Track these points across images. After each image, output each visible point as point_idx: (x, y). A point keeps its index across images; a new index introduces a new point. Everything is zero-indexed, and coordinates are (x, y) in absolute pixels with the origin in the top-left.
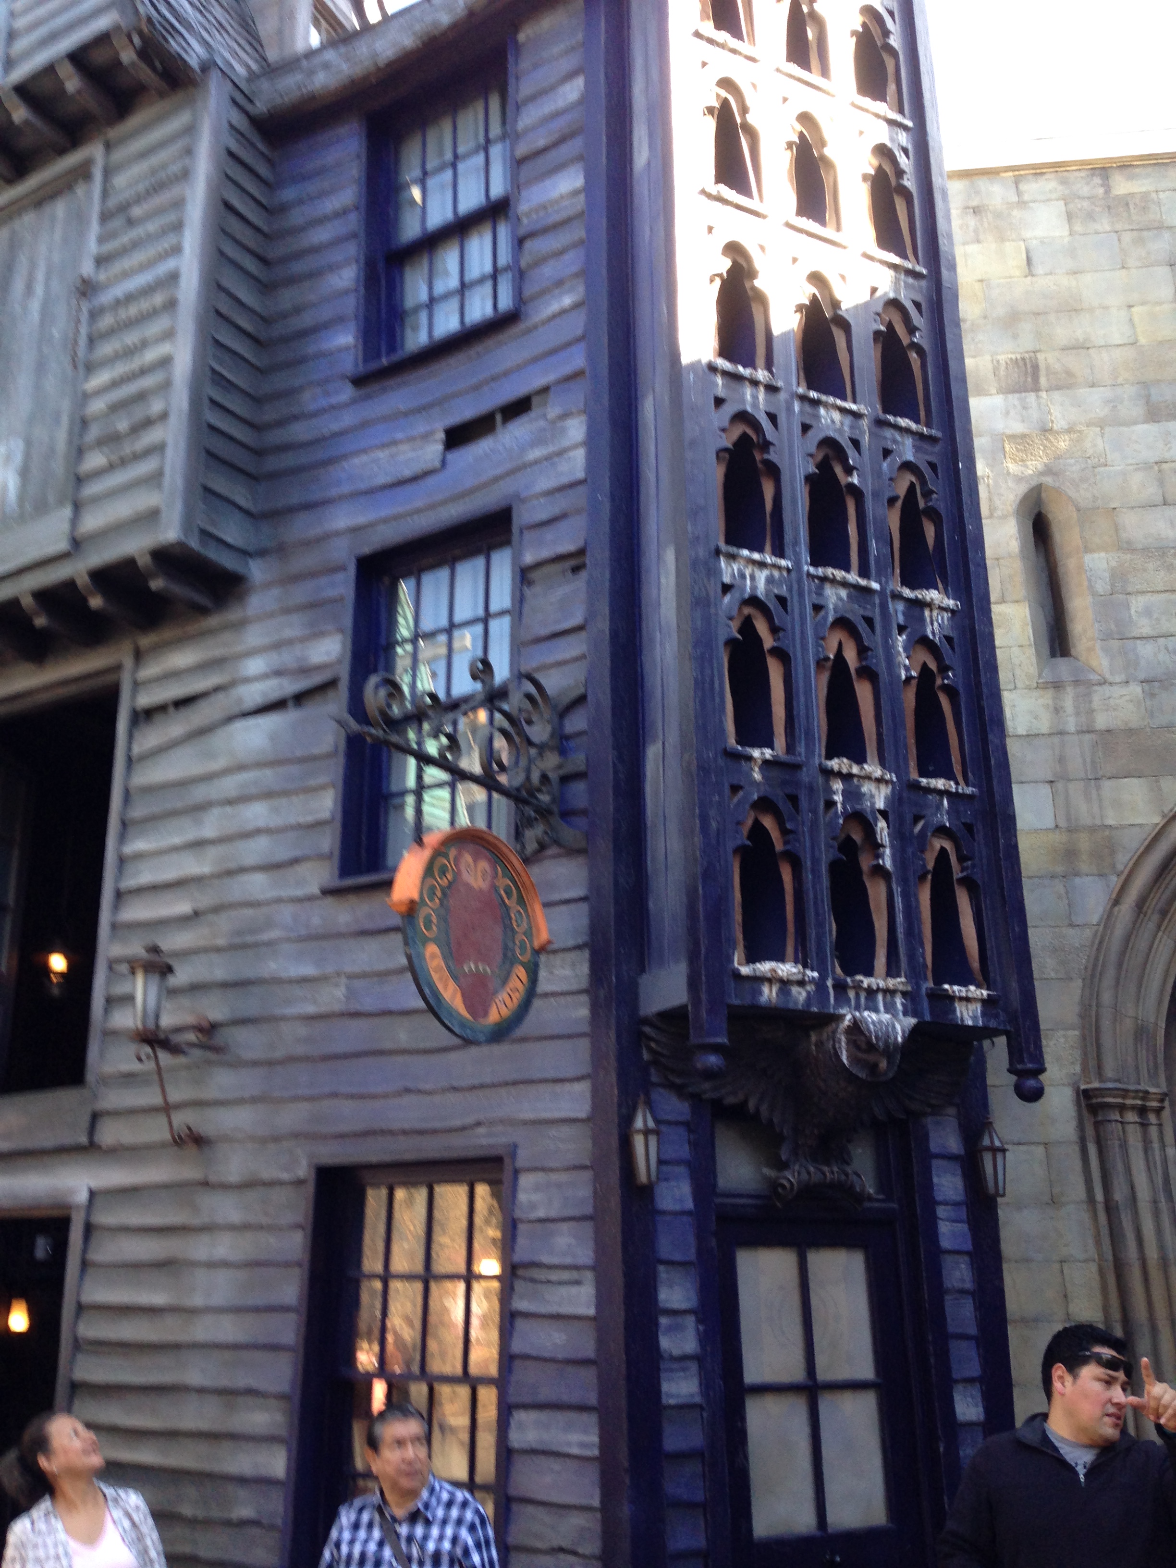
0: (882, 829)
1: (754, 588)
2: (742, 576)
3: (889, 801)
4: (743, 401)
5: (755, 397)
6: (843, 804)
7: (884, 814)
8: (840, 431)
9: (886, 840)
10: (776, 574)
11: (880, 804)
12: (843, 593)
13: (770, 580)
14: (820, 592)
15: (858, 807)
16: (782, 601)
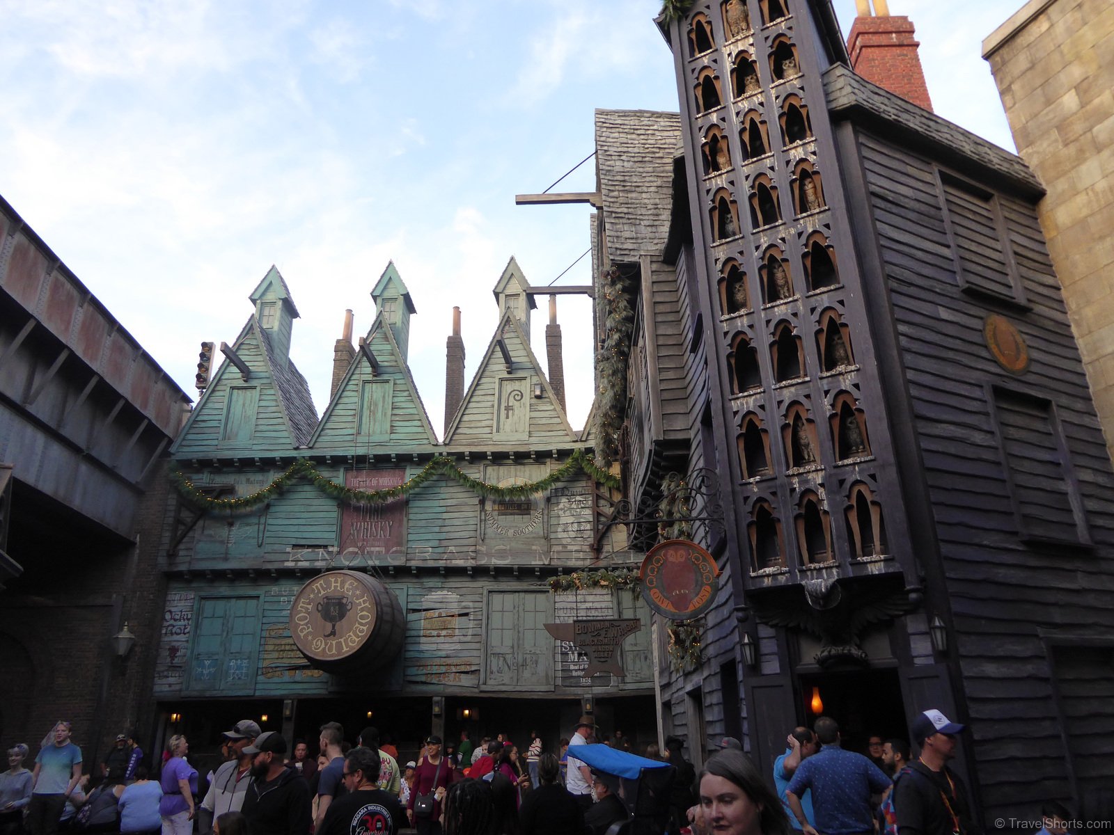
0: (821, 493)
1: (748, 407)
2: (742, 404)
3: (824, 478)
4: (737, 327)
5: (742, 322)
6: (799, 487)
7: (822, 485)
8: (786, 314)
9: (824, 496)
10: (758, 396)
11: (820, 481)
12: (793, 389)
13: (755, 400)
14: (780, 395)
15: (807, 487)
16: (762, 407)
